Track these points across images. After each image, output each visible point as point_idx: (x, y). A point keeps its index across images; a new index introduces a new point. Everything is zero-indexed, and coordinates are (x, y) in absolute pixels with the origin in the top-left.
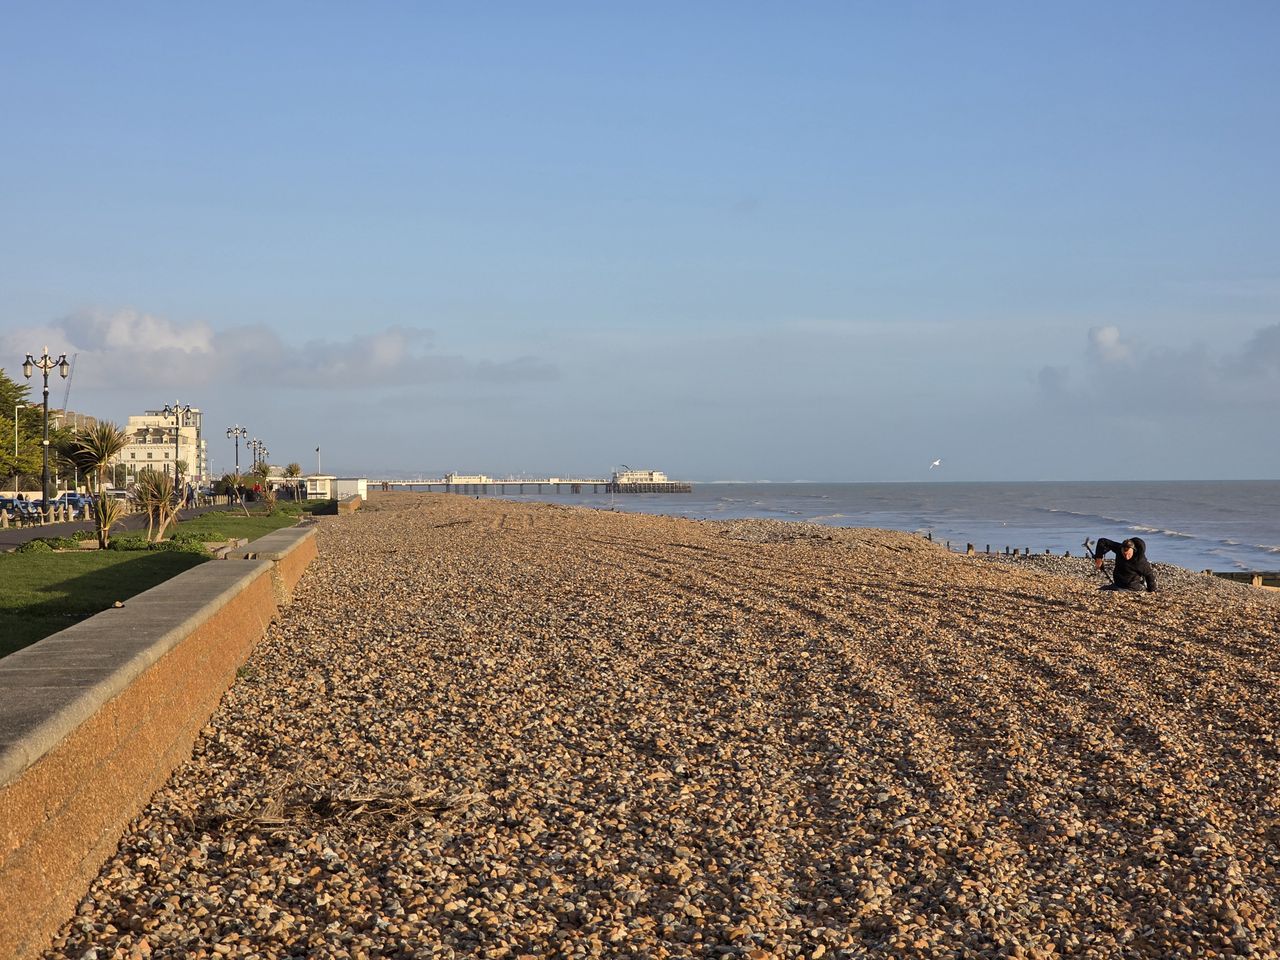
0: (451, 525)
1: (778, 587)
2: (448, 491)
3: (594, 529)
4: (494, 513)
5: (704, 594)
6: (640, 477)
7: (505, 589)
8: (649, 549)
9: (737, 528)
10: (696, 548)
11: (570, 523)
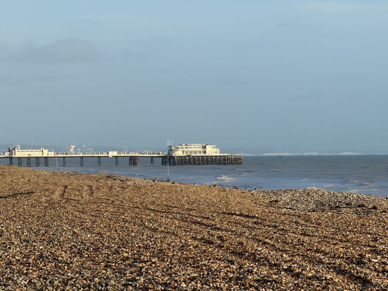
0: (14, 195)
1: (325, 254)
2: (11, 164)
3: (151, 199)
4: (56, 184)
5: (255, 260)
6: (195, 150)
7: (65, 256)
8: (202, 217)
9: (286, 198)
10: (247, 216)
11: (128, 194)
